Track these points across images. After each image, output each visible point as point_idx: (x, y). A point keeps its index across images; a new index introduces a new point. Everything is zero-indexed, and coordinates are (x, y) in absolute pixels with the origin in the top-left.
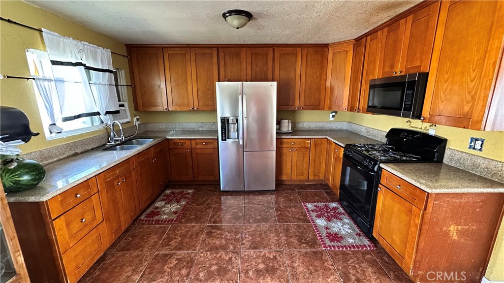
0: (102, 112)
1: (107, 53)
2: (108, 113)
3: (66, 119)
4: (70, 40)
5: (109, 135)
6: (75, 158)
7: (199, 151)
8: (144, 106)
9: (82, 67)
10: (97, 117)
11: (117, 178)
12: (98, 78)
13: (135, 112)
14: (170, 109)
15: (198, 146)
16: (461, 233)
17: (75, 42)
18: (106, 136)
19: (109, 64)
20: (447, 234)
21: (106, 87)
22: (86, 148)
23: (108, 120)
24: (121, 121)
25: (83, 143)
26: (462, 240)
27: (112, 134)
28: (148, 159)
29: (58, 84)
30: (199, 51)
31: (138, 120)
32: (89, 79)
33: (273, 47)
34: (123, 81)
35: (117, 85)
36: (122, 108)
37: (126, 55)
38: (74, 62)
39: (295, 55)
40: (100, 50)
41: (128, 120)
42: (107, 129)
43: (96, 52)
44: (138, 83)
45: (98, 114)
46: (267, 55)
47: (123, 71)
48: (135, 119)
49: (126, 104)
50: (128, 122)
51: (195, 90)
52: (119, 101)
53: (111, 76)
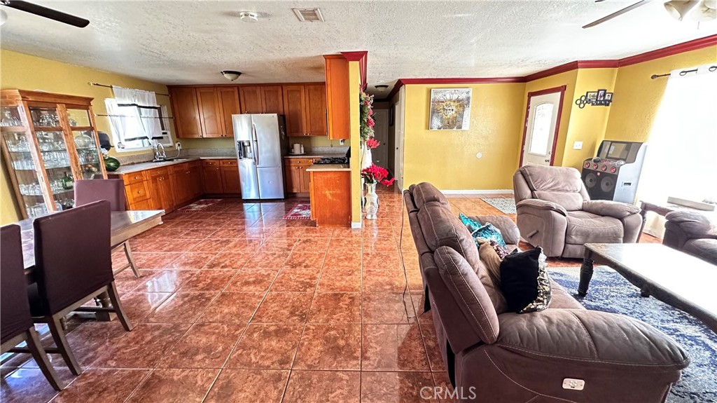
0: (150, 137)
1: (153, 94)
2: (153, 138)
3: (126, 140)
4: (128, 90)
5: (155, 154)
6: (132, 166)
7: (226, 169)
8: (183, 134)
9: (136, 107)
10: (146, 140)
11: (159, 176)
12: (146, 113)
13: (177, 139)
14: (205, 136)
15: (225, 165)
16: (332, 195)
17: (131, 90)
18: (153, 154)
19: (154, 103)
20: (325, 195)
21: (153, 119)
22: (139, 161)
23: (155, 143)
24: (165, 145)
25: (138, 157)
26: (334, 200)
27: (157, 153)
28: (182, 170)
29: (123, 118)
30: (224, 90)
31: (179, 145)
32: (140, 114)
33: (281, 85)
34: (165, 114)
35: (161, 118)
36: (165, 135)
37: (167, 93)
38: (130, 103)
39: (299, 91)
40: (147, 93)
41: (171, 144)
42: (154, 150)
43: (144, 95)
44: (177, 115)
45: (146, 138)
46: (277, 92)
47: (166, 107)
48: (177, 145)
49: (169, 133)
50: (171, 147)
51: (223, 120)
52: (163, 129)
53: (155, 112)
